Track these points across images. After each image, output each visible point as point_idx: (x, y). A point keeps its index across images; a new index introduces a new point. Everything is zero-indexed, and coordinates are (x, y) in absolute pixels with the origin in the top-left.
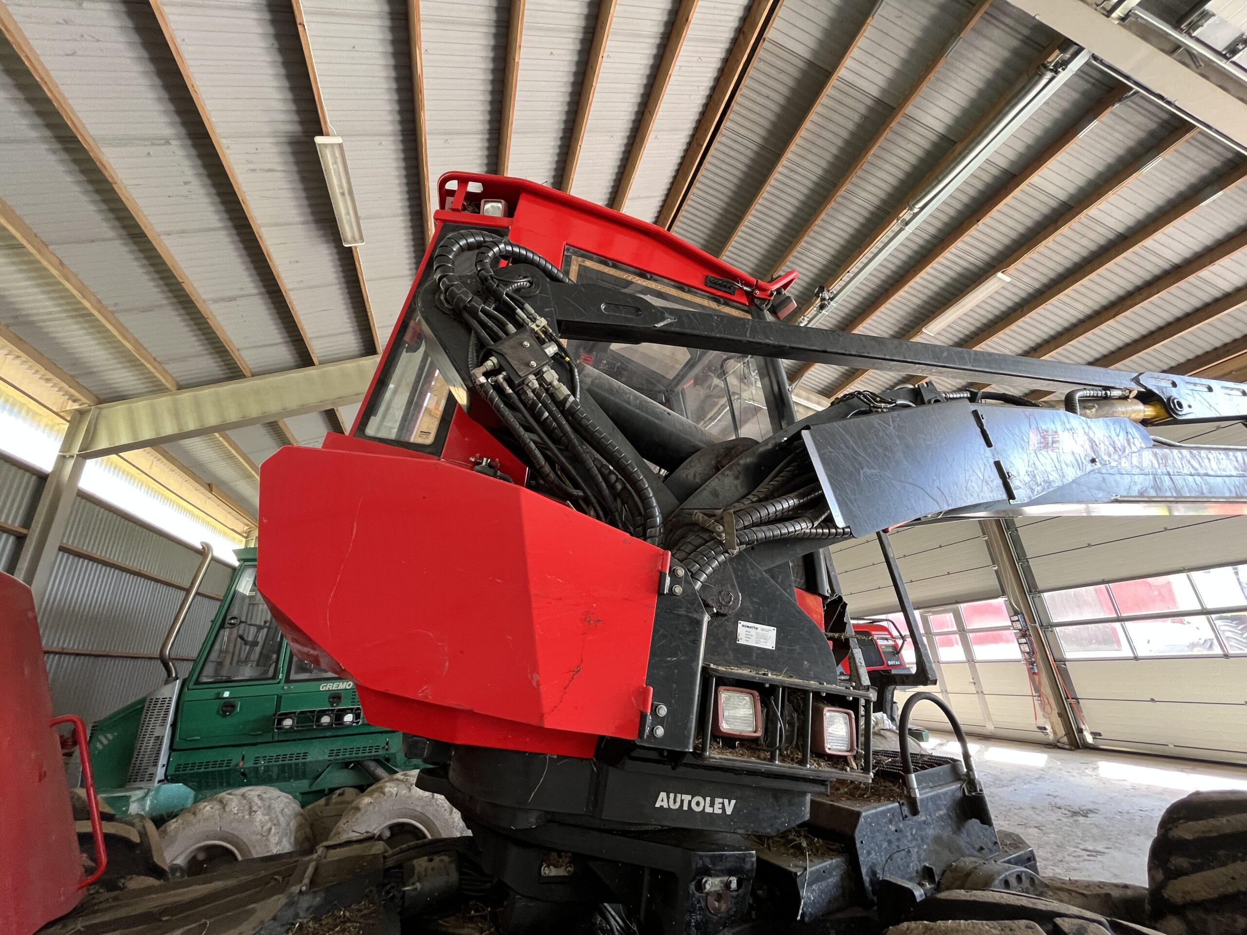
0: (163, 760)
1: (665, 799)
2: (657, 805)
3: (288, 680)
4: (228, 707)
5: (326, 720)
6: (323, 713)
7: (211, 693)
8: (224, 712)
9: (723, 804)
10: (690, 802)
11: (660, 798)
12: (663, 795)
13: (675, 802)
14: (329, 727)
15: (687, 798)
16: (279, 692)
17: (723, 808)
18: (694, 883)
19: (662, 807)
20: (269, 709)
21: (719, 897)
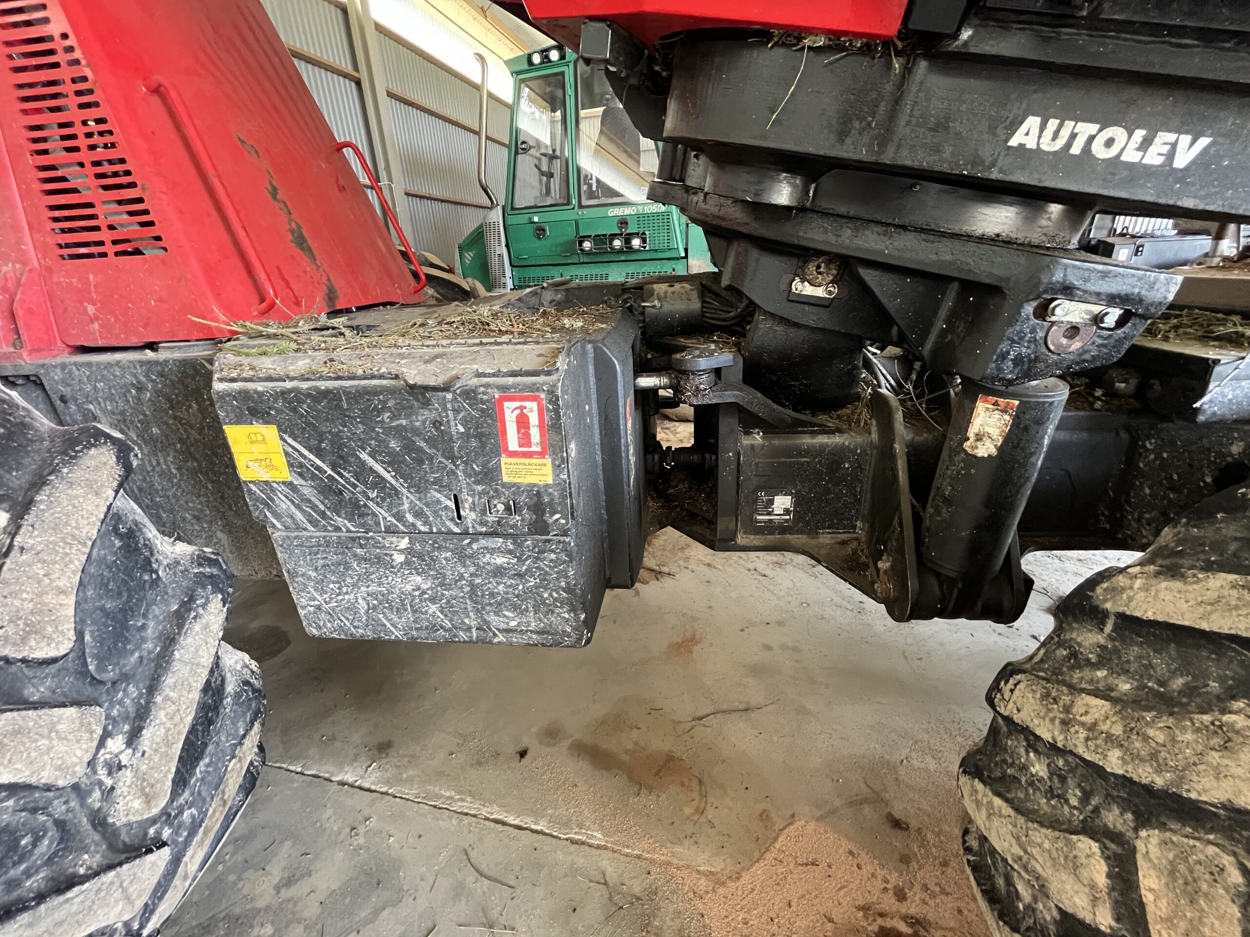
0: (508, 273)
1: (1035, 131)
2: (1013, 142)
3: (581, 206)
4: (540, 231)
5: (617, 243)
6: (613, 236)
7: (524, 219)
8: (539, 235)
9: (1174, 145)
10: (1092, 138)
11: (1024, 128)
12: (1033, 122)
13: (1056, 135)
14: (620, 252)
15: (1086, 129)
16: (576, 217)
17: (1171, 156)
18: (1035, 304)
19: (1022, 146)
20: (571, 233)
21: (1073, 331)
